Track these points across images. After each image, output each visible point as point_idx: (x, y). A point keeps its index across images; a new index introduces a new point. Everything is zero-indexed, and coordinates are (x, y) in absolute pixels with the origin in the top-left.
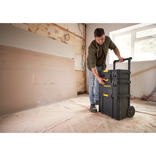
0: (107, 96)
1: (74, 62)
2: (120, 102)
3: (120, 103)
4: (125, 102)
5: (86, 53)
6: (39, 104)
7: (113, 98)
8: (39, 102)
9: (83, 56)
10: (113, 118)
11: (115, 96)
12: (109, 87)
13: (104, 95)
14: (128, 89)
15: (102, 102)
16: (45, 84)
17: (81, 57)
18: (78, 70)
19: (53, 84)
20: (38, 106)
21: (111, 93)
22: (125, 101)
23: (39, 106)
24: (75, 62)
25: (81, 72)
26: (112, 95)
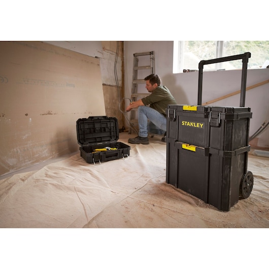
0: (193, 148)
1: (99, 65)
2: (232, 167)
3: (232, 170)
4: (239, 164)
5: (123, 49)
6: (13, 167)
7: (210, 155)
8: (11, 161)
9: (117, 54)
10: (208, 203)
11: (216, 151)
12: (198, 126)
13: (184, 146)
14: (245, 133)
15: (176, 163)
16: (27, 115)
17: (113, 57)
18: (109, 84)
19: (49, 113)
20: (9, 171)
21: (205, 143)
22: (239, 161)
23: (11, 171)
24: (101, 66)
25: (115, 89)
26: (207, 150)
